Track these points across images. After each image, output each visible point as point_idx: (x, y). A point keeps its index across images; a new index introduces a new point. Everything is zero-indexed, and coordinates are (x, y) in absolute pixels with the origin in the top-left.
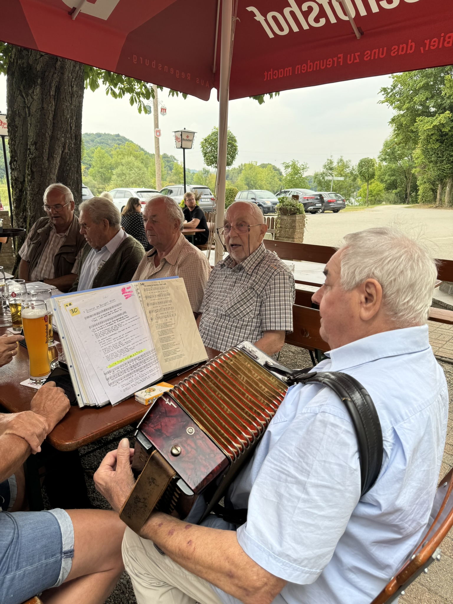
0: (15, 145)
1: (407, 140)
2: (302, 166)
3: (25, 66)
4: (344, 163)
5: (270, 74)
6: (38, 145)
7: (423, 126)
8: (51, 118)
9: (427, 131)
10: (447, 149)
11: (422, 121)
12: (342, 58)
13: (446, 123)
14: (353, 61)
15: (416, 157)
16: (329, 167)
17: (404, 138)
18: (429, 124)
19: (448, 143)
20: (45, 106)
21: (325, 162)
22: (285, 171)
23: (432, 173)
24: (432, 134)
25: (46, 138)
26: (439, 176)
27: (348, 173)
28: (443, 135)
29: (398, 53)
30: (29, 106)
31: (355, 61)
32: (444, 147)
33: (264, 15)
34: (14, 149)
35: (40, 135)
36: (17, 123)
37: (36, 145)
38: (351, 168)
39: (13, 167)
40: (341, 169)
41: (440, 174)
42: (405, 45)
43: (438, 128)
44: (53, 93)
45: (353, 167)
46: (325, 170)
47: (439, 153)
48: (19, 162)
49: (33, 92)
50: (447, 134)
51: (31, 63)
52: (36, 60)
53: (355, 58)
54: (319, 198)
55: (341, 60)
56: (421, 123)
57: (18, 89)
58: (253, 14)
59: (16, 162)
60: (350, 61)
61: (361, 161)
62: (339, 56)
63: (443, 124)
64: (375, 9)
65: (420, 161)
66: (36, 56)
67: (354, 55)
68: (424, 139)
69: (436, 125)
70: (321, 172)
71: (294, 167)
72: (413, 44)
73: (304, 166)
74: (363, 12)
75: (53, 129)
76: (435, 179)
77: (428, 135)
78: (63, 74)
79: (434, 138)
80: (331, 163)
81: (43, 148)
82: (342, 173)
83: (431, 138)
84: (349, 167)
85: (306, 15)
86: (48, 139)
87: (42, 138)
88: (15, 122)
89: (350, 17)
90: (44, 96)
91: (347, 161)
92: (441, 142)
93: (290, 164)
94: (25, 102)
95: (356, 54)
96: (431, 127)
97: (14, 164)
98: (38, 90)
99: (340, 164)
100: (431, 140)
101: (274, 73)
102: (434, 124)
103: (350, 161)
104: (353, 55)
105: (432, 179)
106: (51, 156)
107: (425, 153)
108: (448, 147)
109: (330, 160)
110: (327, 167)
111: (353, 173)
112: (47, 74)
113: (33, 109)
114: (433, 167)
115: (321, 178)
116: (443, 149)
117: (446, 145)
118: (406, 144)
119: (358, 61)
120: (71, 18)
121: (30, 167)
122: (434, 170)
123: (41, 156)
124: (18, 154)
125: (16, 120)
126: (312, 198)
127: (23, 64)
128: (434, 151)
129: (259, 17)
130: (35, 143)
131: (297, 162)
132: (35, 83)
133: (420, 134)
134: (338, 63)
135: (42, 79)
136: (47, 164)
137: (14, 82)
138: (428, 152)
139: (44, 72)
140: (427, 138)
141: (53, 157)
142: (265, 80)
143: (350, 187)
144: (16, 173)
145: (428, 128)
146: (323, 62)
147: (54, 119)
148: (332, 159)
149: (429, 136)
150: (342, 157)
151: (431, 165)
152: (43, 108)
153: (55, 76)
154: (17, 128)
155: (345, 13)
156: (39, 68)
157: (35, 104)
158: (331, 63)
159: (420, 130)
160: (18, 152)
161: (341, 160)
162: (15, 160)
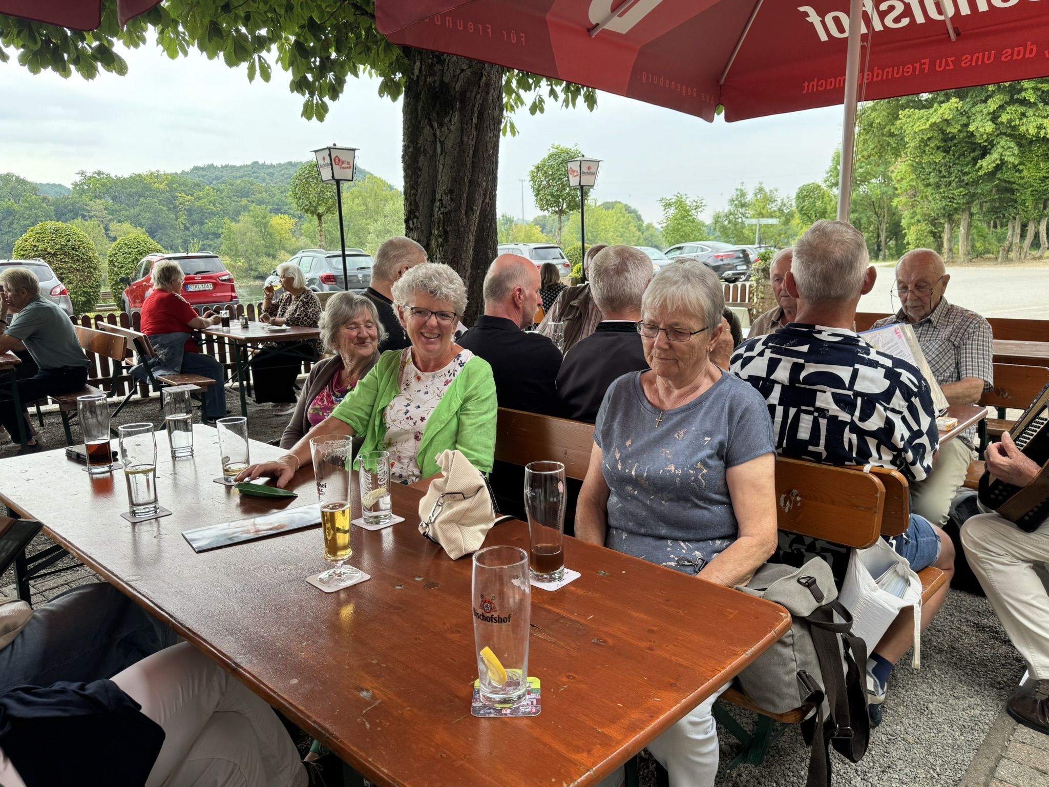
0: (416, 195)
1: (882, 150)
2: (694, 204)
3: (437, 85)
4: (765, 194)
5: (813, 85)
6: (454, 194)
7: (913, 126)
8: (470, 155)
9: (920, 133)
10: (957, 161)
11: (909, 116)
12: (927, 63)
13: (953, 119)
14: (945, 67)
15: (899, 178)
16: (740, 202)
17: (876, 147)
18: (923, 121)
19: (957, 152)
20: (465, 139)
21: (733, 194)
22: (665, 212)
23: (933, 204)
24: (929, 139)
25: (464, 183)
26: (944, 209)
27: (775, 211)
28: (947, 138)
29: (1012, 57)
30: (442, 140)
31: (947, 68)
32: (951, 159)
33: (822, 14)
34: (415, 200)
35: (456, 180)
36: (420, 164)
37: (451, 194)
38: (779, 203)
39: (411, 226)
40: (762, 205)
41: (946, 205)
42: (1021, 48)
43: (940, 128)
44: (475, 121)
45: (783, 199)
46: (732, 209)
47: (943, 169)
48: (421, 219)
49: (450, 121)
50: (953, 138)
51: (446, 80)
52: (454, 76)
53: (947, 64)
54: (741, 255)
55: (926, 66)
56: (908, 120)
57: (426, 117)
58: (806, 14)
59: (418, 218)
60: (940, 67)
61: (802, 190)
62: (923, 61)
63: (946, 120)
64: (983, 7)
65: (906, 185)
66: (454, 71)
67: (947, 61)
68: (916, 148)
69: (935, 123)
70: (726, 211)
71: (680, 204)
72: (1034, 47)
73: (697, 202)
74: (965, 10)
75: (473, 171)
76: (938, 214)
77: (922, 140)
78: (487, 93)
79: (932, 145)
80: (743, 195)
81: (461, 198)
82: (764, 212)
83: (926, 145)
84: (775, 201)
85: (883, 15)
86: (467, 184)
87: (460, 184)
88: (418, 162)
89: (946, 16)
90: (465, 126)
91: (771, 191)
92: (944, 151)
93: (673, 200)
94: (435, 135)
95: (949, 59)
96: (928, 126)
97: (413, 222)
98: (456, 118)
99: (759, 196)
100: (928, 148)
101: (819, 84)
102: (932, 120)
103: (776, 190)
104: (944, 60)
105: (933, 214)
106: (470, 209)
107: (916, 170)
108: (958, 158)
109: (741, 190)
110: (736, 202)
111: (782, 210)
112: (468, 95)
113: (449, 144)
114: (932, 194)
115: (726, 223)
116: (950, 162)
117: (954, 155)
118: (880, 157)
119: (952, 67)
120: (590, 36)
121: (441, 225)
122: (934, 199)
123: (457, 209)
124: (421, 208)
125: (420, 160)
126: (728, 256)
127: (435, 82)
128: (933, 166)
129: (814, 18)
130: (451, 192)
131: (684, 197)
132: (453, 107)
133: (906, 139)
134: (922, 70)
135: (463, 101)
136: (465, 221)
137: (419, 108)
138: (923, 168)
139: (463, 93)
140: (920, 145)
141: (472, 210)
142: (804, 92)
143: (780, 235)
144: (415, 234)
145: (921, 128)
146: (898, 70)
147: (474, 156)
148: (743, 188)
149: (925, 142)
150: (761, 184)
151: (930, 190)
152: (462, 142)
153: (479, 96)
154: (421, 171)
155: (940, 11)
156: (457, 88)
157: (452, 136)
158: (911, 70)
159: (907, 132)
160: (421, 204)
161: (761, 190)
162: (415, 217)
